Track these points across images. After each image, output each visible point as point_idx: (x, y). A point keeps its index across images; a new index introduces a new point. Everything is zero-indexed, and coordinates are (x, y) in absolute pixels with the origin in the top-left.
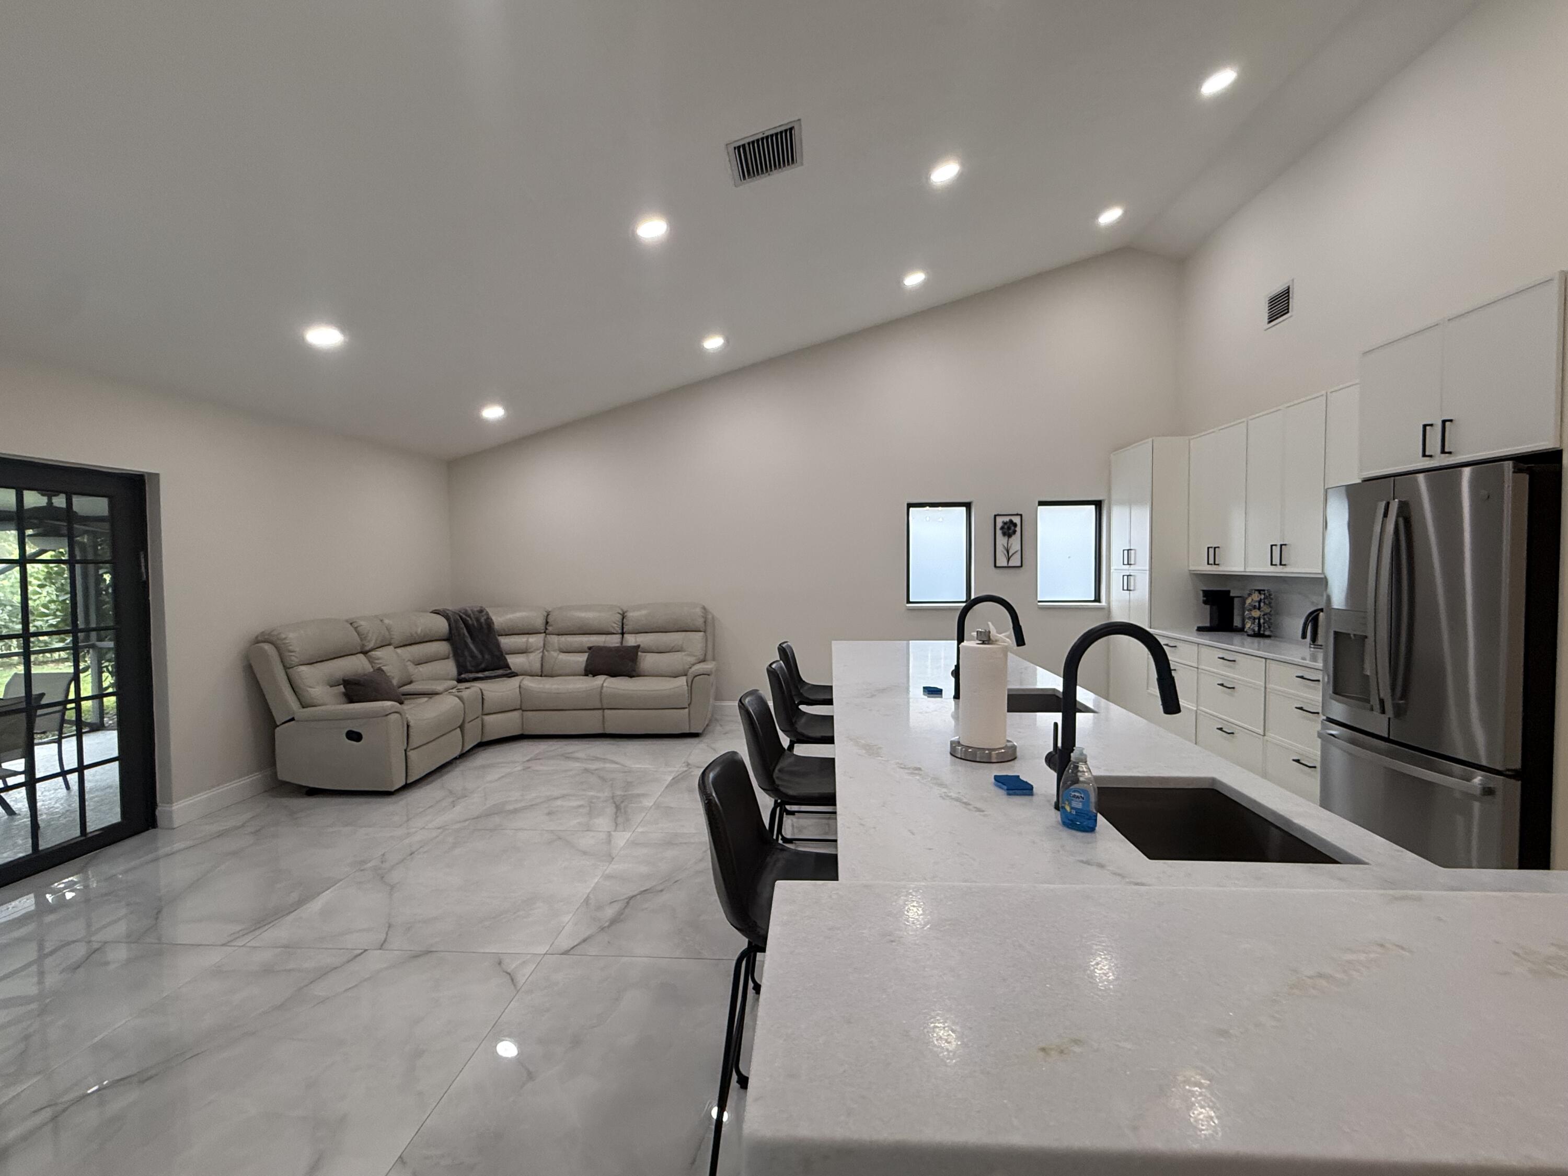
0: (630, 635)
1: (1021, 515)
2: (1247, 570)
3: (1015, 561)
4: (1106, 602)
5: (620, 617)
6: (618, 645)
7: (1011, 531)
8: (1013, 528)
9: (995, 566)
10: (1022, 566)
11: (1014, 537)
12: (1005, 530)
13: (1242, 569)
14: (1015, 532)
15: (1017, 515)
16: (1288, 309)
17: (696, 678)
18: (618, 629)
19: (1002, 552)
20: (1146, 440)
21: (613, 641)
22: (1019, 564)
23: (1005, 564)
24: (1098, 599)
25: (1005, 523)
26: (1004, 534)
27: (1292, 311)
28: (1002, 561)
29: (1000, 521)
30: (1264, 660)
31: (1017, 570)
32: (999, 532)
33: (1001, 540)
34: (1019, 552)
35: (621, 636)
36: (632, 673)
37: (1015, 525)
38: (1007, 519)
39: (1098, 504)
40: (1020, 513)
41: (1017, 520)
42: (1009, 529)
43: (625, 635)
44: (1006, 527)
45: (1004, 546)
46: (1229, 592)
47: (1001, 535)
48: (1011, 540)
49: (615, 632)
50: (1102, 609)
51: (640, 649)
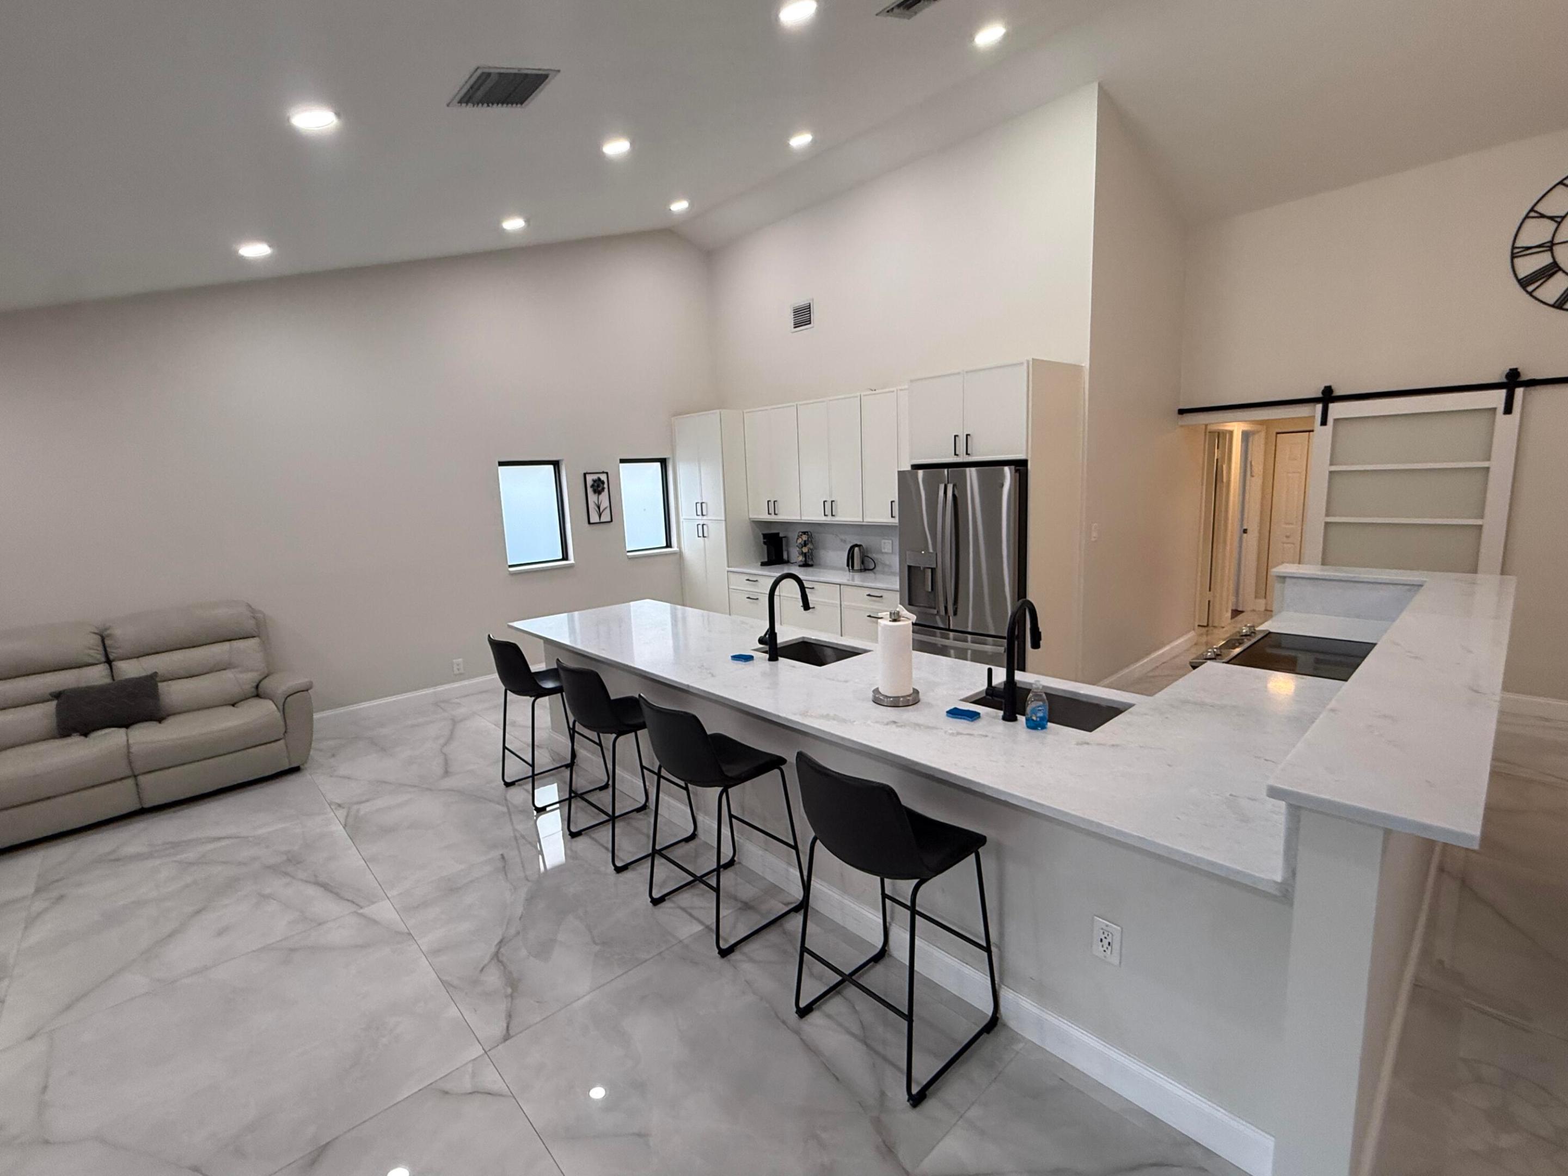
0: (122, 662)
1: (607, 473)
2: (803, 519)
3: (606, 517)
4: (678, 547)
5: (98, 638)
6: (108, 680)
7: (600, 489)
8: (602, 485)
9: (589, 523)
10: (612, 521)
11: (603, 494)
12: (596, 488)
13: (799, 518)
14: (603, 489)
15: (603, 473)
16: (810, 321)
17: (288, 699)
18: (99, 656)
19: (595, 508)
20: (714, 411)
21: (96, 676)
22: (609, 519)
23: (598, 521)
24: (669, 545)
25: (594, 481)
26: (595, 491)
27: (813, 323)
28: (594, 518)
29: (590, 479)
30: (838, 586)
31: (608, 524)
32: (590, 490)
33: (592, 498)
34: (608, 509)
35: (107, 666)
36: (157, 715)
37: (603, 483)
38: (595, 477)
39: (663, 462)
40: (605, 471)
41: (603, 477)
42: (598, 487)
43: (114, 663)
44: (596, 484)
45: (595, 503)
46: (778, 534)
47: (592, 493)
48: (600, 496)
49: (91, 661)
50: (674, 553)
51: (158, 679)
